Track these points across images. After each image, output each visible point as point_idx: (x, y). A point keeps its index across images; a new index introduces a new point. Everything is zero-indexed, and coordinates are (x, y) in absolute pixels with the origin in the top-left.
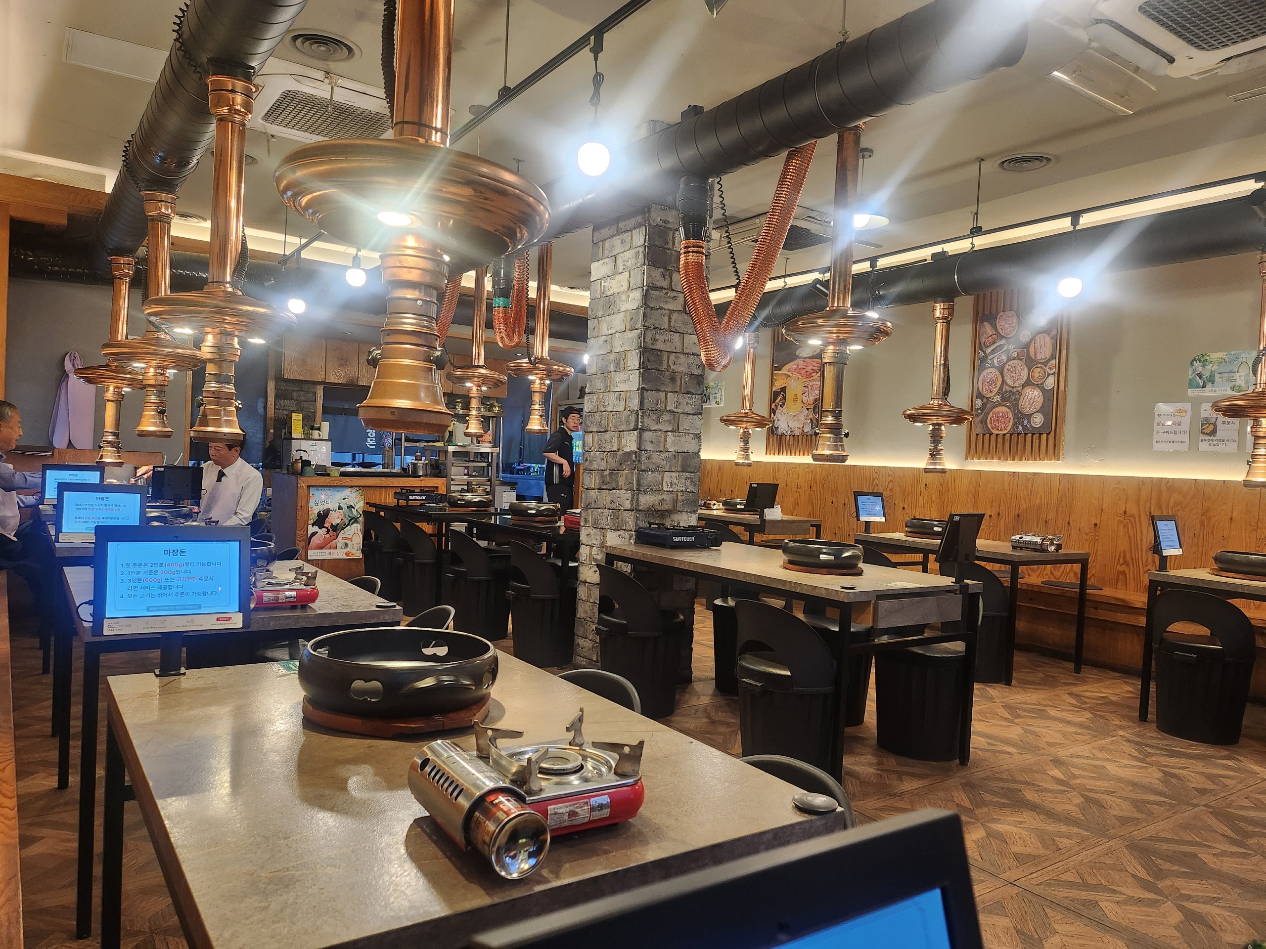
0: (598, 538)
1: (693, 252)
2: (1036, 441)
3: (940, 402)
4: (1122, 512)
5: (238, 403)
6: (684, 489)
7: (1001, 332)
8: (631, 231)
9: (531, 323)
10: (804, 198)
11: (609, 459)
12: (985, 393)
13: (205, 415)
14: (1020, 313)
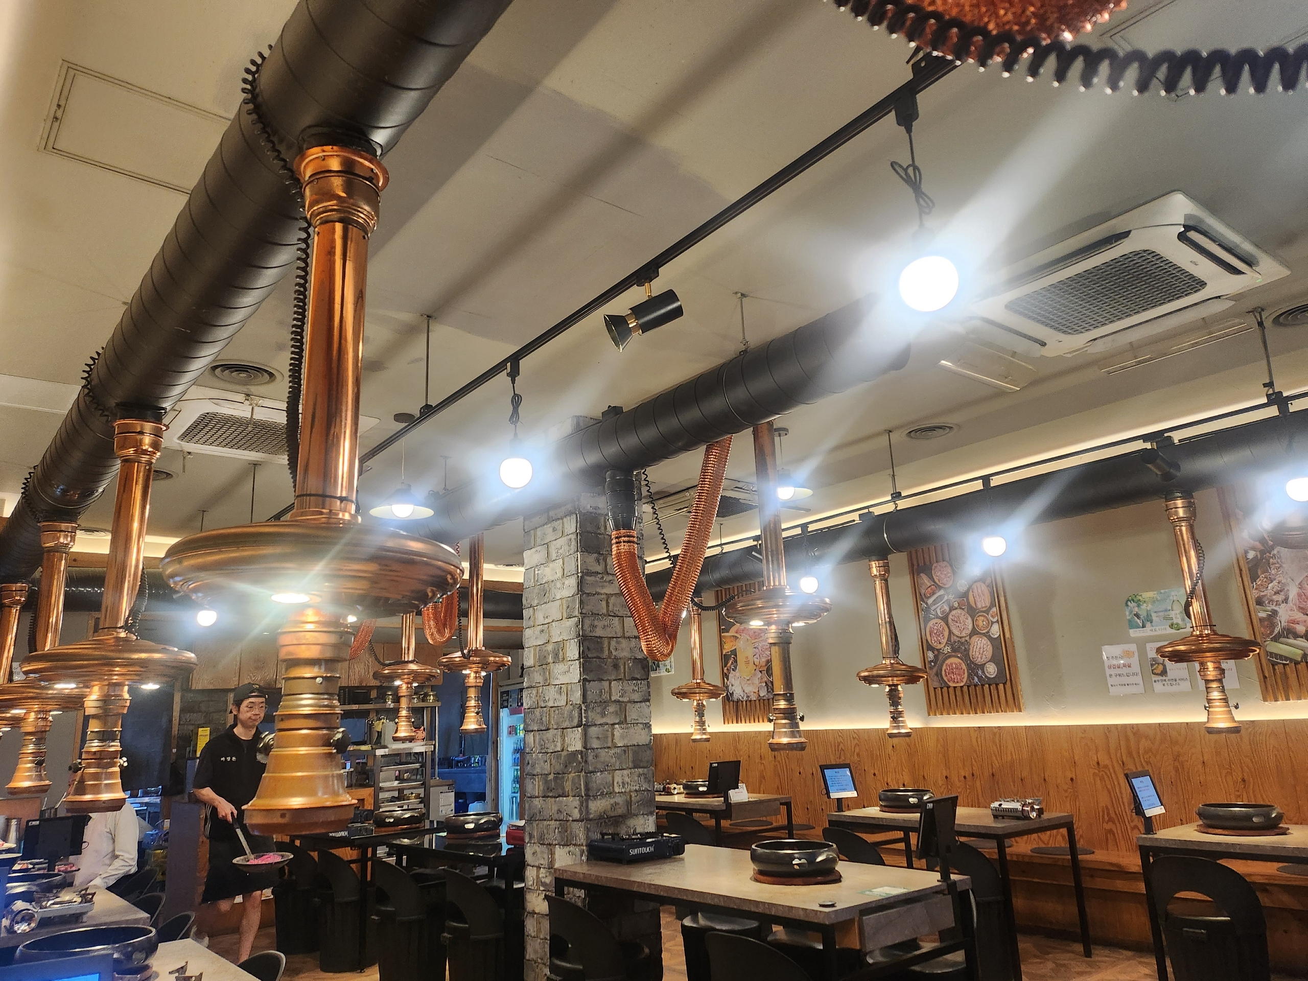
0: (546, 856)
1: (624, 542)
2: (994, 692)
3: (892, 662)
4: (1095, 764)
5: (123, 761)
6: (637, 788)
7: (937, 582)
8: (562, 519)
9: (464, 606)
10: (731, 471)
11: (553, 761)
12: (935, 645)
13: (82, 781)
14: (954, 565)
